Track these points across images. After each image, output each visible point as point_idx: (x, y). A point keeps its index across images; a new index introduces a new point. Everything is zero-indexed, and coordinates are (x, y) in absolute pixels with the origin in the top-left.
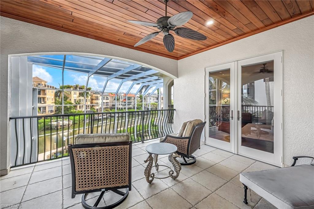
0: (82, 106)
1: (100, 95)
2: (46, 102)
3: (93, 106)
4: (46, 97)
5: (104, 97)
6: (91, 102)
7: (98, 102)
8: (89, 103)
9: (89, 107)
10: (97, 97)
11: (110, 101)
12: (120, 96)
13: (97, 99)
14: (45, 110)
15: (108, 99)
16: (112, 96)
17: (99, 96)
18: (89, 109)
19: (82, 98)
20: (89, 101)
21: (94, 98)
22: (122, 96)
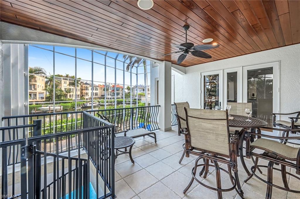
0: (72, 95)
1: (90, 86)
2: (36, 88)
3: (83, 96)
4: (36, 84)
5: (94, 88)
6: (81, 92)
7: (88, 92)
8: (79, 93)
9: (79, 96)
10: (87, 87)
11: (99, 92)
12: (108, 87)
13: (87, 89)
14: (36, 96)
15: (97, 90)
16: (101, 87)
17: (88, 86)
18: (79, 98)
19: (72, 87)
20: (79, 91)
21: (84, 88)
22: (111, 87)
